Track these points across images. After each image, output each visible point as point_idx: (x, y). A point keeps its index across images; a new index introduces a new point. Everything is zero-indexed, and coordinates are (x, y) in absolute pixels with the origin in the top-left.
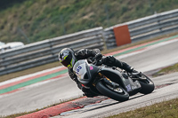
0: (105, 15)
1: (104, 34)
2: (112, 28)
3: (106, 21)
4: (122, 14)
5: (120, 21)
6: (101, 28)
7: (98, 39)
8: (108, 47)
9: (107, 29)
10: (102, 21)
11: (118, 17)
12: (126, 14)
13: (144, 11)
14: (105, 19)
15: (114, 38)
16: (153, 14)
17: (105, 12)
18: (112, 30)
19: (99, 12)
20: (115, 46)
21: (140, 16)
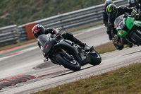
0: (19, 15)
1: (18, 30)
2: (24, 25)
3: (19, 20)
4: (32, 15)
5: (30, 20)
6: (15, 25)
7: (13, 34)
8: (21, 41)
9: (20, 26)
10: (16, 20)
11: (29, 17)
12: (35, 15)
13: (49, 12)
14: (18, 18)
15: (26, 33)
16: (57, 14)
17: (18, 13)
18: (24, 27)
19: (14, 12)
20: (27, 40)
21: (46, 17)
